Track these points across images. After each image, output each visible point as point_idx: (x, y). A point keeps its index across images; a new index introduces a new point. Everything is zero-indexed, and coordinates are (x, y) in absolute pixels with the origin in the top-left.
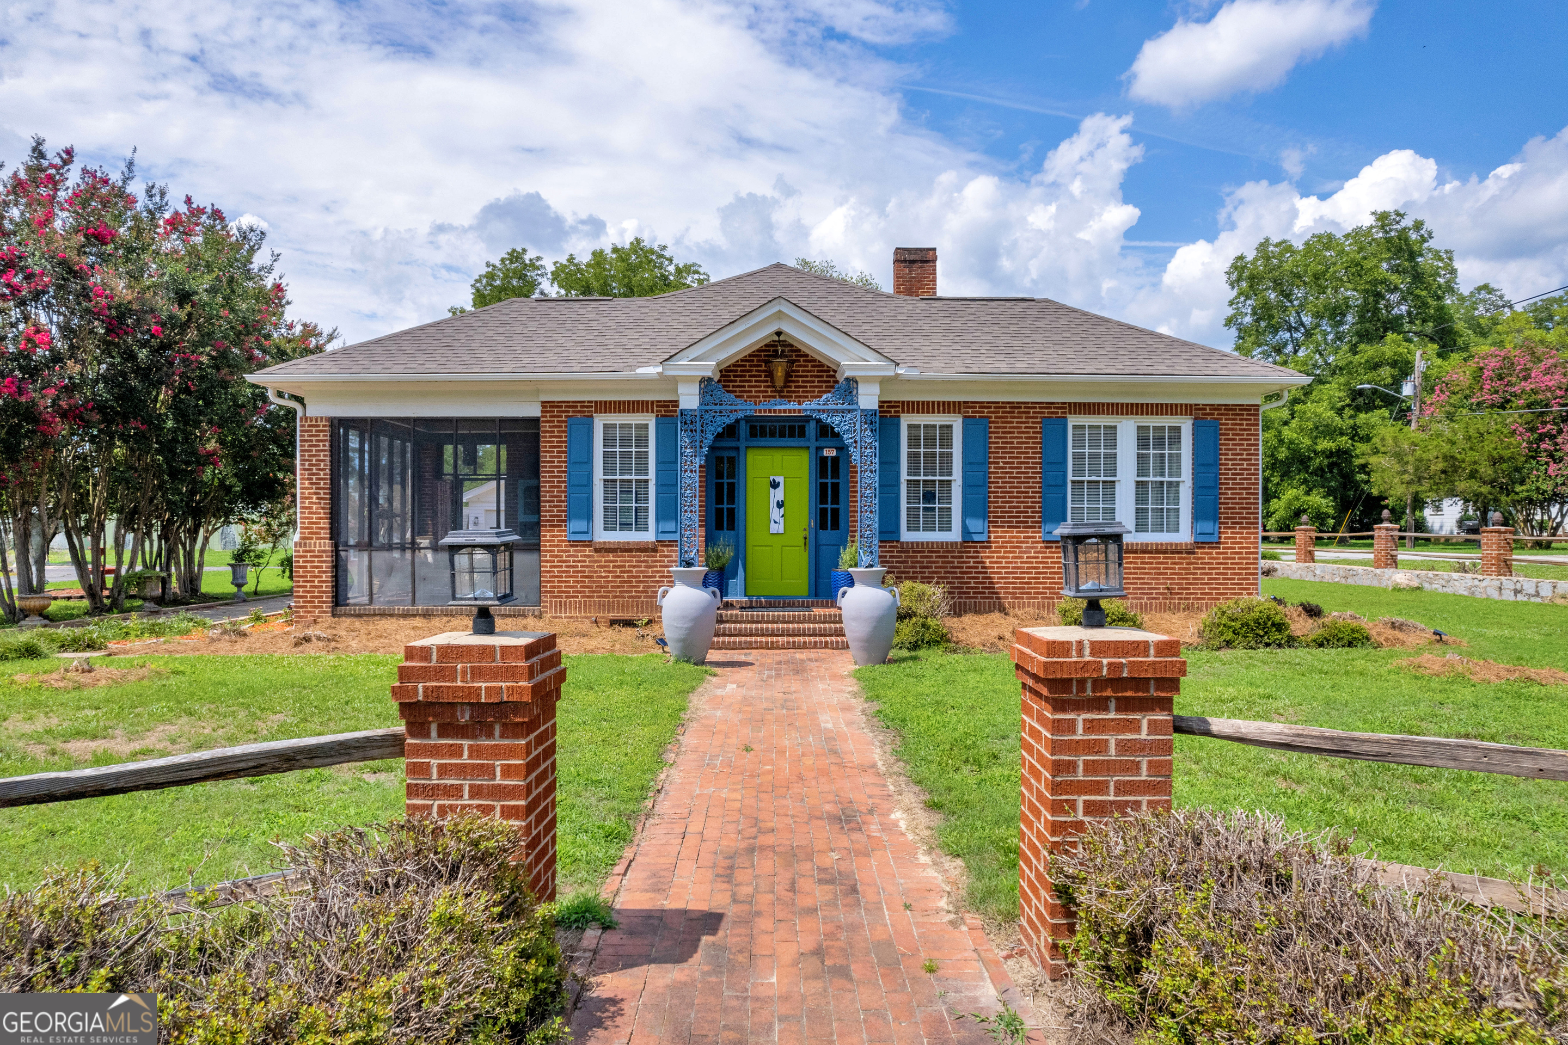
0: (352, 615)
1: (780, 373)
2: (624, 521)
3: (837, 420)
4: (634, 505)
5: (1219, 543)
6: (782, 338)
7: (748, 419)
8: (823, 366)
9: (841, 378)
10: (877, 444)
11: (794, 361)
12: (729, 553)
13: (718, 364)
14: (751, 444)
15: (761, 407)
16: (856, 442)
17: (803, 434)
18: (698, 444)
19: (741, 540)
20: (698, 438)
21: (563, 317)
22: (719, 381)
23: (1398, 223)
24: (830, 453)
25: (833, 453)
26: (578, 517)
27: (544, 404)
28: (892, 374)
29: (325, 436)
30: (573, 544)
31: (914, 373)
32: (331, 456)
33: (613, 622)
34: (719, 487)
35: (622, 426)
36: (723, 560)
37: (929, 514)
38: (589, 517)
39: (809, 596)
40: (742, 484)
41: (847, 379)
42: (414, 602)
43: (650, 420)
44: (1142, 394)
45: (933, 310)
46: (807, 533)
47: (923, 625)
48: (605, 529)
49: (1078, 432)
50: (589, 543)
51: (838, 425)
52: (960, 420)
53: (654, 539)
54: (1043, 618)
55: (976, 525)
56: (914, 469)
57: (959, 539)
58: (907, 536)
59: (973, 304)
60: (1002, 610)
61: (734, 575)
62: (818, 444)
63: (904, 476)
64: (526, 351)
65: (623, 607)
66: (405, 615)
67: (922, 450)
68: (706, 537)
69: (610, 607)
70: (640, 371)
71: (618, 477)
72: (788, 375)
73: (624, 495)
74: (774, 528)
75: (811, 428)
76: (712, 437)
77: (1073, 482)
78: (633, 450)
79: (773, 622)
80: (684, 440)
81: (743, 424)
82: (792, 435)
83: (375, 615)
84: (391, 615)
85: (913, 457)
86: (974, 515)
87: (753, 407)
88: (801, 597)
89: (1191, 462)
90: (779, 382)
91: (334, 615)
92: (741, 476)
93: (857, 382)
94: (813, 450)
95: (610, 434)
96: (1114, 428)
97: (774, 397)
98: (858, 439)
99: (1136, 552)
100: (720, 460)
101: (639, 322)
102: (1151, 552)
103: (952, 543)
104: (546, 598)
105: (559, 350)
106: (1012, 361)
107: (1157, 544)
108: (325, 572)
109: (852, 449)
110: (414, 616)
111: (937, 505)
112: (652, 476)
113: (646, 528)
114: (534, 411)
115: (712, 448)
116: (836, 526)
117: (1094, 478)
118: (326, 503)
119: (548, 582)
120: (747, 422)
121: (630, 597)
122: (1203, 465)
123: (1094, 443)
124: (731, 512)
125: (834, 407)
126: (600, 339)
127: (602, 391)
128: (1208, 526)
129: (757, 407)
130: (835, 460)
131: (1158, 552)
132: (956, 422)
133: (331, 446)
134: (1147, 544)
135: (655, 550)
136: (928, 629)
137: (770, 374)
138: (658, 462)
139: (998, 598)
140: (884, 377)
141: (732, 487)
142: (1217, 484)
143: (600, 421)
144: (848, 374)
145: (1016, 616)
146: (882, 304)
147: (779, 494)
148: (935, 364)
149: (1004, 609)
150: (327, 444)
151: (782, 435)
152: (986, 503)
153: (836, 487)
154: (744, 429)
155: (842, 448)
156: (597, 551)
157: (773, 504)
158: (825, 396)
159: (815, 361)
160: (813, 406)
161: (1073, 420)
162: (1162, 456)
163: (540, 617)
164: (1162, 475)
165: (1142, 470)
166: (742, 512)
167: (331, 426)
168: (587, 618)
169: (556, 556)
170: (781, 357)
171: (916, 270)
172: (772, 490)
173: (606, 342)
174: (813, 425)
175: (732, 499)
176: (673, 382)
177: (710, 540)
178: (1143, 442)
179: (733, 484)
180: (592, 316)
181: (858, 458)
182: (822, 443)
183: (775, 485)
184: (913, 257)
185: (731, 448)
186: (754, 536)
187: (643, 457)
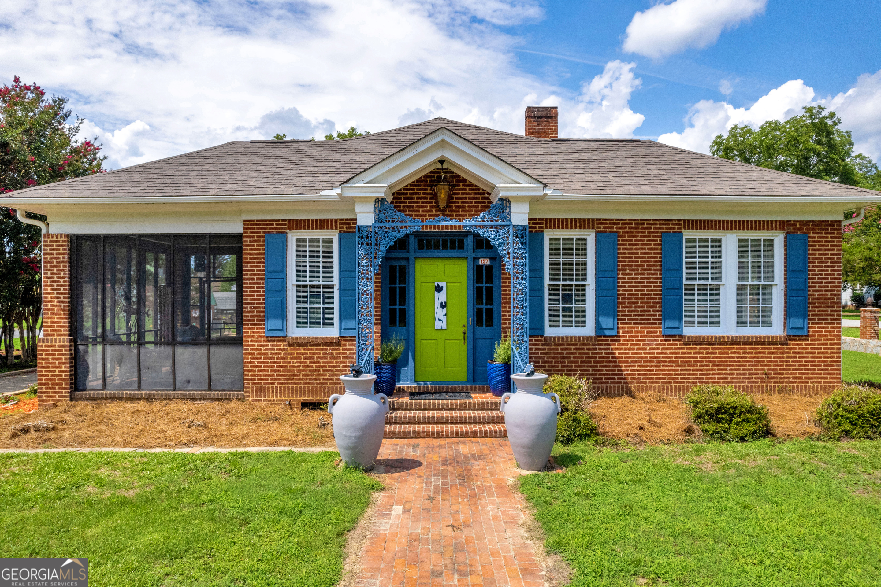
0: (87, 399)
1: (443, 195)
2: (314, 320)
3: (492, 234)
4: (322, 306)
5: (808, 336)
6: (445, 166)
7: (416, 234)
8: (479, 189)
9: (495, 200)
10: (527, 255)
11: (454, 186)
12: (400, 348)
13: (390, 187)
14: (417, 255)
15: (427, 223)
16: (509, 253)
17: (461, 246)
18: (373, 255)
19: (411, 335)
20: (372, 250)
21: (270, 154)
22: (392, 203)
23: (820, 113)
24: (484, 262)
25: (487, 262)
26: (275, 317)
27: (245, 222)
28: (540, 194)
29: (64, 250)
30: (271, 339)
31: (558, 194)
32: (70, 266)
33: (305, 405)
34: (393, 291)
35: (311, 240)
36: (395, 355)
37: (567, 313)
38: (284, 317)
39: (468, 381)
40: (411, 289)
41: (501, 199)
42: (139, 388)
43: (334, 235)
44: (744, 213)
45: (563, 148)
46: (466, 329)
47: (575, 420)
48: (298, 326)
49: (690, 244)
50: (284, 339)
51: (493, 239)
52: (593, 235)
53: (337, 335)
54: (664, 400)
55: (607, 322)
56: (554, 276)
57: (593, 334)
58: (550, 331)
59: (593, 144)
60: (630, 394)
61: (406, 364)
62: (474, 255)
63: (547, 281)
64: (232, 179)
65: (313, 392)
66: (132, 399)
67: (561, 260)
68: (382, 333)
69: (302, 392)
70: (323, 193)
71: (308, 283)
72: (450, 197)
73: (314, 298)
74: (438, 325)
75: (469, 242)
76: (385, 250)
77: (686, 285)
78: (321, 260)
79: (439, 409)
80: (360, 252)
81: (412, 239)
82: (453, 247)
83: (106, 399)
84: (120, 399)
85: (554, 266)
86: (607, 315)
87: (421, 224)
88: (462, 382)
89: (783, 268)
90: (443, 203)
91: (71, 400)
92: (411, 281)
93: (509, 202)
94: (470, 259)
95: (302, 247)
96: (720, 240)
97: (438, 215)
98: (511, 250)
99: (738, 344)
100: (393, 269)
101: (329, 157)
102: (751, 344)
103: (587, 337)
104: (248, 385)
105: (260, 178)
106: (637, 185)
107: (756, 337)
108: (64, 363)
109: (505, 260)
110: (139, 399)
111: (574, 306)
112: (336, 282)
113: (332, 326)
114: (237, 228)
115: (386, 259)
116: (490, 323)
117: (703, 282)
118: (65, 306)
119: (249, 371)
120: (416, 236)
121: (318, 384)
122: (793, 271)
123: (704, 253)
124: (403, 312)
125: (490, 223)
126: (295, 170)
127: (294, 211)
128: (798, 322)
129: (424, 224)
130: (489, 268)
131: (757, 343)
132: (590, 237)
133: (70, 258)
134: (748, 338)
135: (339, 344)
136: (579, 423)
137: (435, 196)
138: (341, 271)
139: (626, 383)
140: (533, 197)
141: (403, 291)
142: (805, 287)
143: (292, 237)
144: (502, 194)
145: (642, 399)
146: (522, 144)
147: (442, 297)
148: (573, 187)
149: (631, 392)
150: (66, 256)
151: (445, 247)
152: (616, 304)
153: (490, 290)
154: (413, 242)
155: (496, 258)
156: (290, 345)
157: (437, 305)
158: (481, 214)
159: (472, 185)
160: (472, 223)
161: (687, 234)
162: (759, 263)
163: (243, 400)
164: (759, 280)
165: (742, 276)
166: (411, 313)
167: (71, 241)
168: (282, 401)
169: (256, 350)
170: (444, 181)
171: (542, 124)
172: (436, 294)
173: (300, 172)
174: (470, 238)
175: (403, 301)
176: (351, 202)
177: (385, 337)
178: (742, 251)
179: (405, 288)
180: (293, 153)
181: (511, 267)
182: (478, 254)
183: (439, 289)
184: (540, 114)
185: (403, 259)
186: (422, 332)
187: (328, 266)
